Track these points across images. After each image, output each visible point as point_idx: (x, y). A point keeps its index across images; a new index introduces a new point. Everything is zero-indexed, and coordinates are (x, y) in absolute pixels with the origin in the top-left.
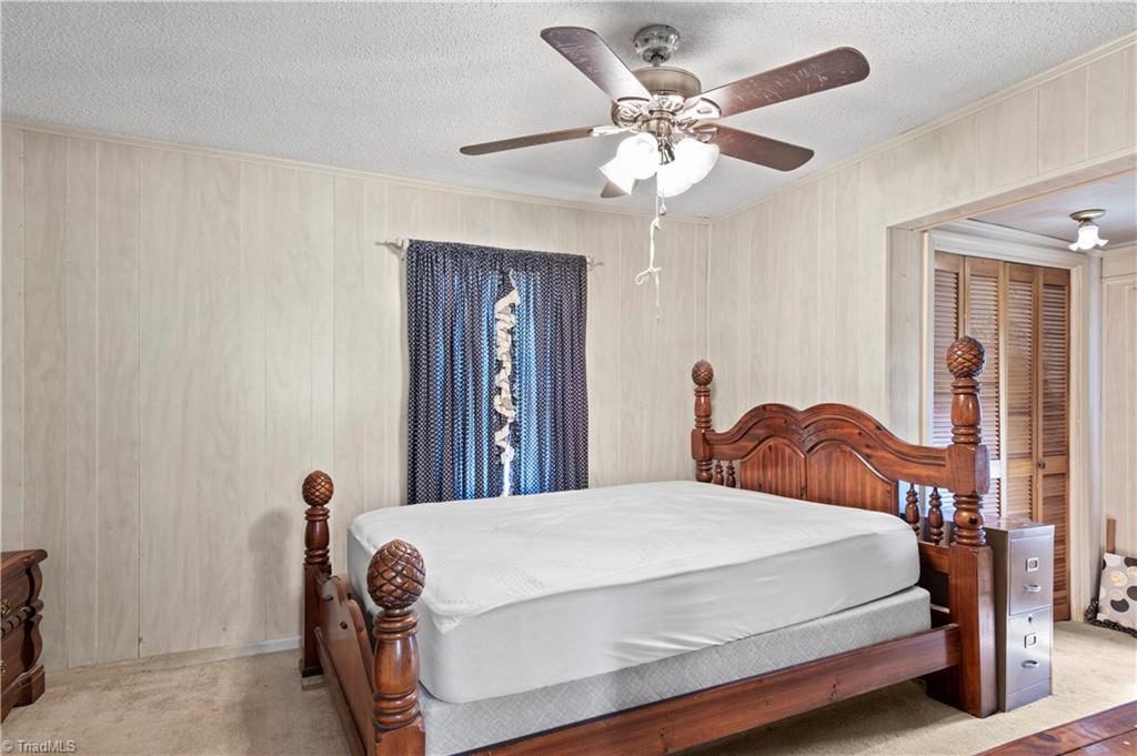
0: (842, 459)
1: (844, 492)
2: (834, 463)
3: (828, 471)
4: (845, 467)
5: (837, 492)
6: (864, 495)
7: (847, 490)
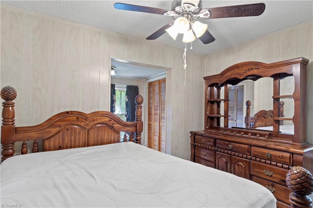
0: (103, 129)
1: (104, 140)
2: (100, 131)
3: (98, 134)
4: (105, 131)
5: (101, 140)
6: (111, 139)
7: (105, 139)
